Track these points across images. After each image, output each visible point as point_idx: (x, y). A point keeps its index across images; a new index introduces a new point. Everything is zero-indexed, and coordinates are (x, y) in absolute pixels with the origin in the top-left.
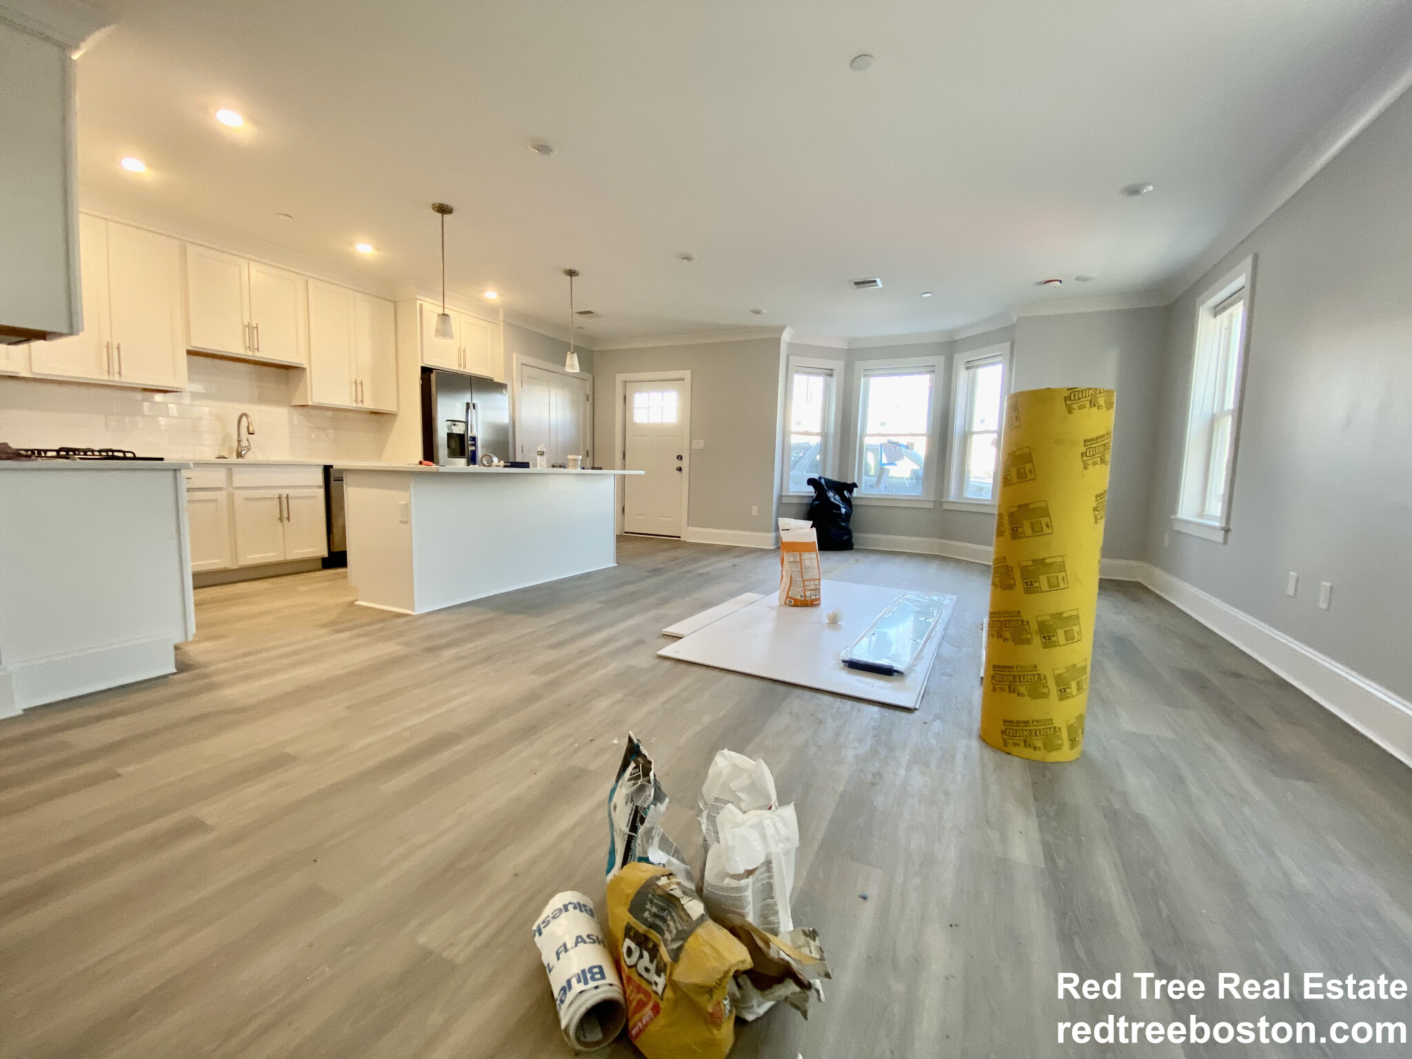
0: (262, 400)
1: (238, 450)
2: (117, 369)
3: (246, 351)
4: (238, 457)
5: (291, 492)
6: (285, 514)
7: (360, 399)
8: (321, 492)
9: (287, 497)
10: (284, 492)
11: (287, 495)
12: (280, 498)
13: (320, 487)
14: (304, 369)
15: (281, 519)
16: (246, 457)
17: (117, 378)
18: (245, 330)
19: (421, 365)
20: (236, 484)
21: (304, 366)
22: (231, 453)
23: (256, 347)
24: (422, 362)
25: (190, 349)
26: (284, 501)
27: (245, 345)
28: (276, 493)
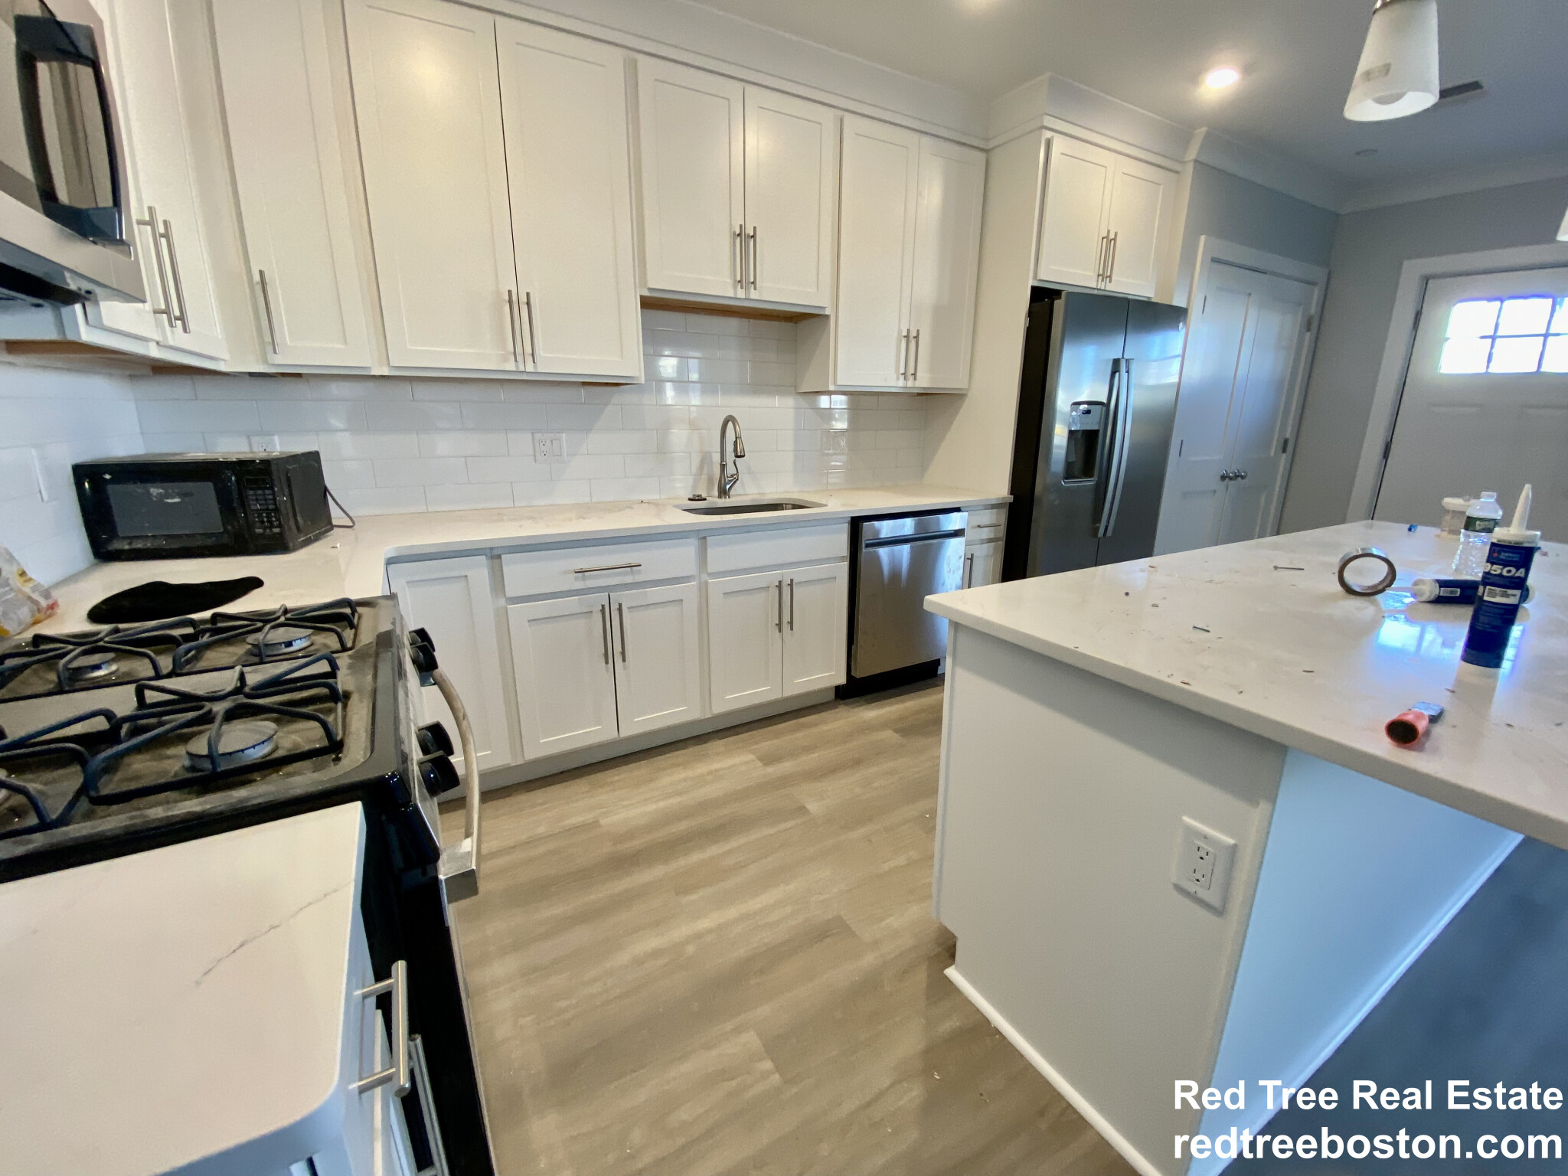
0: (758, 387)
1: (720, 481)
2: (528, 349)
3: (735, 288)
4: (720, 497)
5: (798, 574)
6: (786, 618)
7: (911, 370)
8: (844, 567)
9: (791, 585)
10: (787, 574)
11: (792, 580)
12: (779, 586)
13: (842, 559)
14: (827, 317)
15: (779, 626)
16: (732, 493)
17: (530, 368)
18: (734, 243)
19: (1031, 283)
20: (713, 566)
21: (827, 313)
22: (709, 489)
23: (752, 280)
24: (1035, 277)
25: (646, 293)
26: (786, 591)
27: (735, 275)
28: (774, 576)
